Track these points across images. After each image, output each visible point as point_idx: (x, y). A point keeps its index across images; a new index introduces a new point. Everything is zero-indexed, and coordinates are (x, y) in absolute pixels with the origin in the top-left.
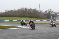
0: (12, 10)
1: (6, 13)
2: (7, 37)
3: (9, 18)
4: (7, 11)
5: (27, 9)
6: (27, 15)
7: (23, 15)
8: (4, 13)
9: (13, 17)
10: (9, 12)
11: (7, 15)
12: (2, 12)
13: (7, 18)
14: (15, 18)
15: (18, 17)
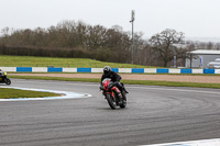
2: (7, 129)
3: (17, 58)
4: (10, 33)
5: (84, 28)
6: (85, 51)
7: (68, 50)
10: (17, 35)
13: (9, 58)
15: (49, 56)
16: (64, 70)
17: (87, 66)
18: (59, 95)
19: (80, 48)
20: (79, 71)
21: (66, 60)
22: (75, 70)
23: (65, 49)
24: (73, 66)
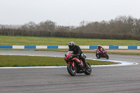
0: (96, 23)
1: (83, 27)
3: (90, 40)
4: (85, 24)
5: (132, 20)
7: (122, 34)
8: (78, 28)
9: (98, 38)
10: (89, 25)
11: (84, 32)
12: (73, 27)
13: (85, 40)
14: (103, 40)
15: (110, 39)
16: (120, 47)
17: (134, 45)
18: (117, 63)
19: (130, 33)
20: (129, 48)
21: (121, 41)
22: (127, 47)
23: (120, 34)
24: (126, 45)
